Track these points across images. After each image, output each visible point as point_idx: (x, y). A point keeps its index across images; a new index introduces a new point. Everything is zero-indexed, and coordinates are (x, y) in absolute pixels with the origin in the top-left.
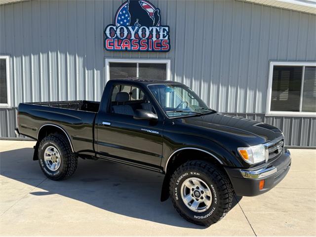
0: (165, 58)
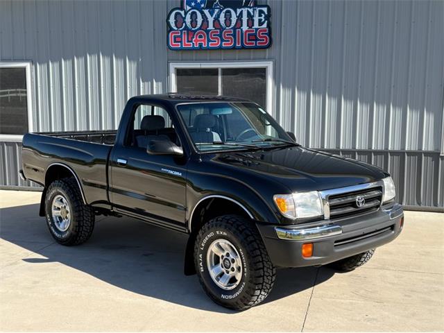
0: (264, 59)
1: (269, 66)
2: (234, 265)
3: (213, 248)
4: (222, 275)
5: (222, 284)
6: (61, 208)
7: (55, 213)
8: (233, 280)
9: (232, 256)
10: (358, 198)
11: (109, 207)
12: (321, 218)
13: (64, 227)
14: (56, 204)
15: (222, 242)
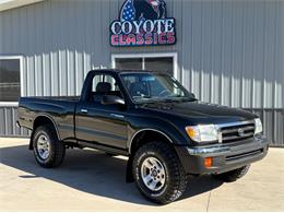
0: (172, 51)
1: (175, 55)
2: (159, 174)
3: (145, 163)
4: (151, 181)
5: (151, 187)
6: (44, 143)
7: (39, 147)
8: (159, 184)
9: (158, 168)
10: (240, 130)
11: (75, 141)
12: (217, 142)
13: (45, 156)
14: (40, 141)
15: (152, 159)
